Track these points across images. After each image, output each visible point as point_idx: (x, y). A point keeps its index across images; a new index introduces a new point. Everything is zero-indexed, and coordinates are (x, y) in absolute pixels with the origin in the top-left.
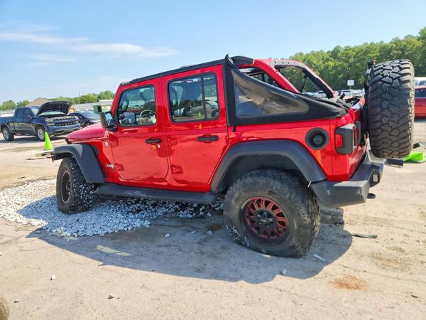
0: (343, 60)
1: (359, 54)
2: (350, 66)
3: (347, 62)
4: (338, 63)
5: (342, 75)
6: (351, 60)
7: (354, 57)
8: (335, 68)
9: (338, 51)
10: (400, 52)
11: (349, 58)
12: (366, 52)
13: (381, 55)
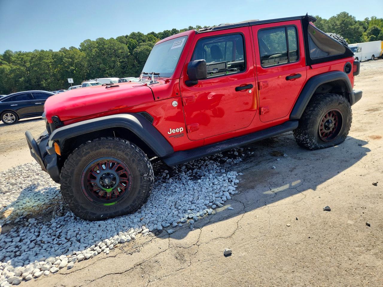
0: (19, 64)
1: (34, 60)
2: (28, 69)
3: (24, 66)
4: (15, 67)
5: (23, 78)
6: (28, 64)
7: (31, 62)
8: (12, 71)
9: (10, 55)
10: (71, 60)
11: (25, 62)
12: (41, 59)
13: (55, 62)
